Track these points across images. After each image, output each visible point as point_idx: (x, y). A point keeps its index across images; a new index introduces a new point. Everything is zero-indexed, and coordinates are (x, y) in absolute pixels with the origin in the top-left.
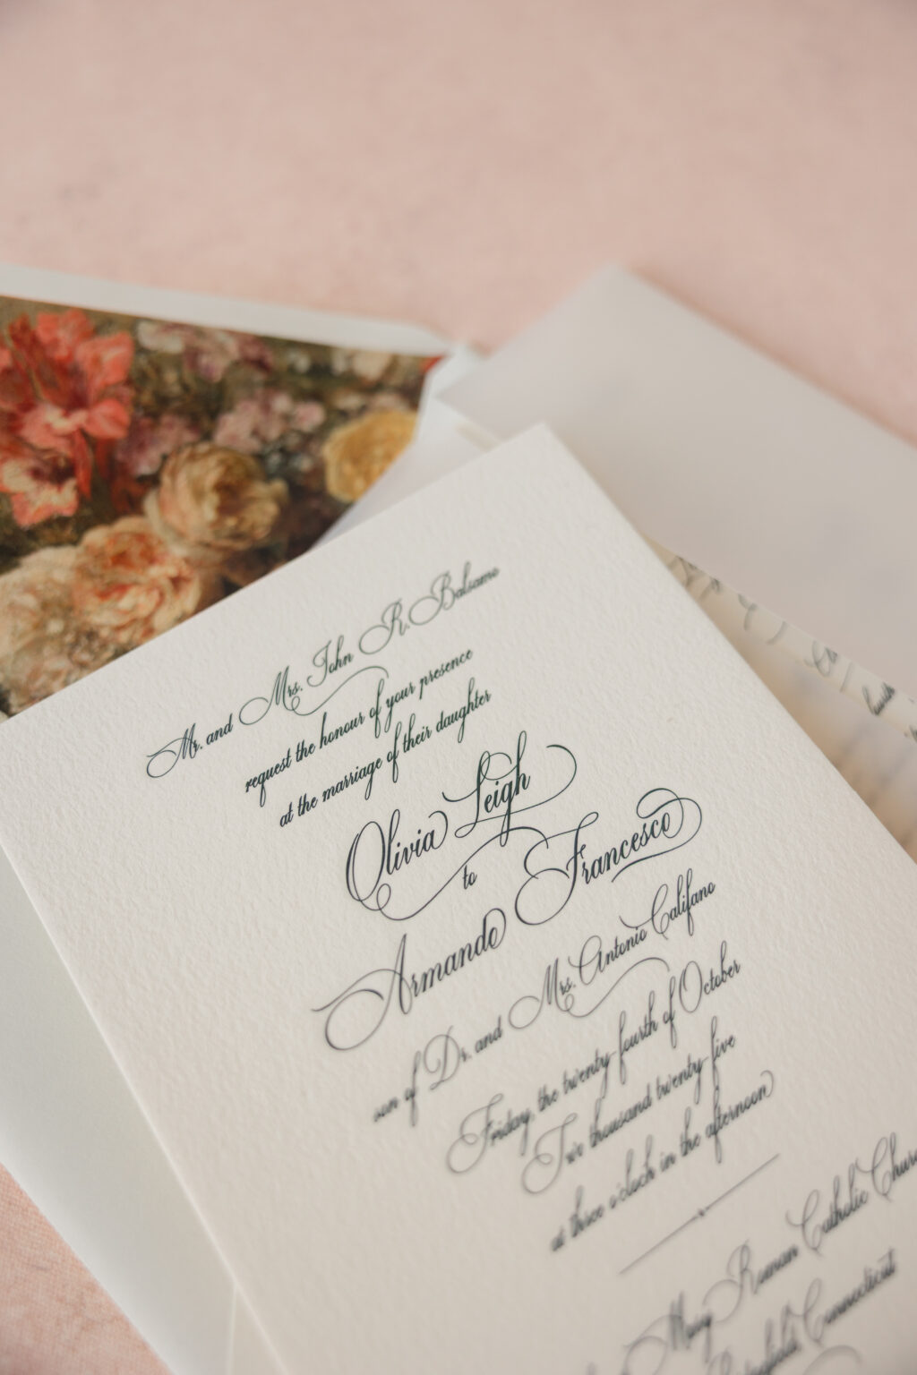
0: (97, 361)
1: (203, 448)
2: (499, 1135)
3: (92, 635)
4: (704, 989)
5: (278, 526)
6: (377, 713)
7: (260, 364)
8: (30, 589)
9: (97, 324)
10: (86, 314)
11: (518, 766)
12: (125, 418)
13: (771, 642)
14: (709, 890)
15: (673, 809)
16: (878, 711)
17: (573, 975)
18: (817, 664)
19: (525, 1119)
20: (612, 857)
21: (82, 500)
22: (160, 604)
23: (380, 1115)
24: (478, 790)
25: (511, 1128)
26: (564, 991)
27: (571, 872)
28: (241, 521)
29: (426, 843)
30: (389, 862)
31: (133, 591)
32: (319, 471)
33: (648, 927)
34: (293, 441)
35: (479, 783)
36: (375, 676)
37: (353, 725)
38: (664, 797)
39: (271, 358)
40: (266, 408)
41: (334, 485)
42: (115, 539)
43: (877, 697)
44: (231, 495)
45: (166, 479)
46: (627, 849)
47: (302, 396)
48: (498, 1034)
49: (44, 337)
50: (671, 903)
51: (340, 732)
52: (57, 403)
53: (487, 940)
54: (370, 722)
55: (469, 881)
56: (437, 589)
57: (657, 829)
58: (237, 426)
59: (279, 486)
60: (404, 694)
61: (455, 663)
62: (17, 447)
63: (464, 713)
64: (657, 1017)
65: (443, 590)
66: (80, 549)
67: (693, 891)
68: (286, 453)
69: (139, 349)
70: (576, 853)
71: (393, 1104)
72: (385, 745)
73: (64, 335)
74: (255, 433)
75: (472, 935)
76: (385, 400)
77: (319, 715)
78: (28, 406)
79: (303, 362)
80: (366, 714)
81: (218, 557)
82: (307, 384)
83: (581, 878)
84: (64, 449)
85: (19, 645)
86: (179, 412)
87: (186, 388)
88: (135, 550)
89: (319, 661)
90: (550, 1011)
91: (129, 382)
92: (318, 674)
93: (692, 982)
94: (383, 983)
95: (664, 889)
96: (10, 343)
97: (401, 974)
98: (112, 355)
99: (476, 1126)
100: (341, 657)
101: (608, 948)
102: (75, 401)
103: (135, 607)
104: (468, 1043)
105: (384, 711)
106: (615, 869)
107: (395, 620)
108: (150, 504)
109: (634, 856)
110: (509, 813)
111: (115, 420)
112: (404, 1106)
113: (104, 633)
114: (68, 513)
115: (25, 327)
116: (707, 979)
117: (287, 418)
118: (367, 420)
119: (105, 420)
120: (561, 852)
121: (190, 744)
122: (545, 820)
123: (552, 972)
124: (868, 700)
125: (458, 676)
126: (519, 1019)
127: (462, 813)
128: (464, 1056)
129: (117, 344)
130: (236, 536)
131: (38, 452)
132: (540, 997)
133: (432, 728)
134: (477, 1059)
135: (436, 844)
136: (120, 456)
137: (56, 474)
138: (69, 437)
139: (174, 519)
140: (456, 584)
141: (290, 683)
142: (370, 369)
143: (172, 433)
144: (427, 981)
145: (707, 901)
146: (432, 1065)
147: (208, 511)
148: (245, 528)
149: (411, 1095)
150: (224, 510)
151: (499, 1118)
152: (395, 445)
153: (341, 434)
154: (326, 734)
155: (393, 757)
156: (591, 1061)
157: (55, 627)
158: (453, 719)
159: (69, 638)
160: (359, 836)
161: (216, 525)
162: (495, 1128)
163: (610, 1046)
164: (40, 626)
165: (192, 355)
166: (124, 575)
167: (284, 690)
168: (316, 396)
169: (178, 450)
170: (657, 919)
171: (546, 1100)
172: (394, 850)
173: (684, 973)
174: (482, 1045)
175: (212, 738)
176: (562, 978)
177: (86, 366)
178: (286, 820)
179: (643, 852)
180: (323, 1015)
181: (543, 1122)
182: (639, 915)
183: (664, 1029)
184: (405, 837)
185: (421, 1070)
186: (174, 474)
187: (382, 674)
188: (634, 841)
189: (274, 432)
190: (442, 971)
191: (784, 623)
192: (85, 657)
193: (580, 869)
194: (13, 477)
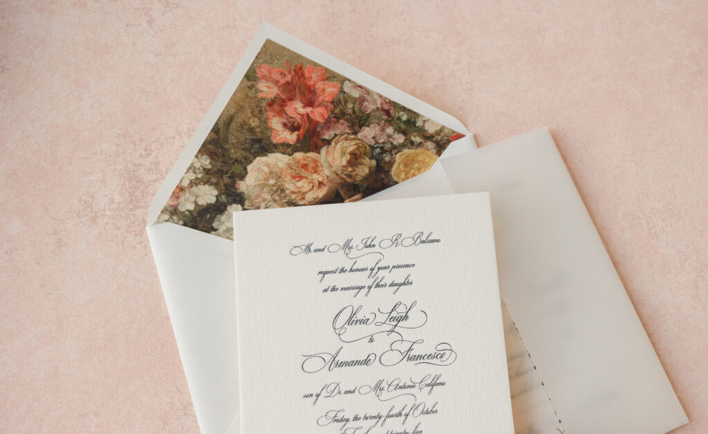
0: (324, 90)
2: (337, 421)
3: (283, 191)
4: (422, 413)
5: (366, 178)
6: (373, 270)
7: (387, 112)
8: (268, 165)
9: (329, 76)
10: (327, 70)
11: (408, 312)
12: (326, 116)
14: (443, 384)
15: (448, 353)
17: (386, 388)
19: (347, 420)
20: (420, 357)
21: (298, 140)
22: (311, 190)
23: (306, 396)
24: (390, 313)
25: (342, 420)
26: (380, 390)
27: (404, 355)
28: (354, 170)
29: (365, 321)
30: (350, 321)
31: (304, 180)
32: (391, 164)
33: (417, 385)
35: (392, 311)
37: (363, 270)
38: (448, 347)
39: (392, 111)
40: (383, 130)
42: (305, 159)
44: (355, 159)
45: (333, 143)
46: (426, 357)
47: (399, 130)
48: (353, 392)
49: (307, 75)
50: (429, 381)
51: (358, 270)
52: (301, 101)
53: (366, 362)
54: (369, 272)
55: (371, 340)
57: (439, 356)
58: (368, 133)
59: (374, 162)
60: (385, 268)
61: (406, 266)
62: (281, 113)
63: (401, 285)
64: (403, 413)
66: (291, 158)
67: (438, 381)
69: (342, 91)
70: (409, 350)
71: (311, 395)
72: (370, 282)
73: (315, 76)
74: (374, 138)
75: (363, 358)
76: (430, 144)
77: (354, 261)
78: (291, 99)
79: (404, 117)
80: (369, 268)
81: (339, 181)
82: (402, 126)
83: (406, 358)
84: (298, 119)
85: (257, 183)
86: (347, 120)
87: (354, 112)
88: (311, 165)
89: (364, 241)
90: (373, 393)
91: (332, 103)
93: (420, 409)
94: (328, 358)
95: (429, 376)
96: (293, 73)
97: (335, 358)
98: (329, 91)
99: (332, 415)
100: (372, 244)
101: (401, 384)
102: (309, 103)
103: (302, 187)
104: (343, 389)
105: (375, 270)
106: (418, 361)
107: (396, 240)
108: (324, 150)
109: (427, 361)
110: (396, 326)
111: (322, 115)
112: (314, 398)
113: (287, 192)
114: (291, 143)
115: (301, 68)
116: (425, 410)
117: (389, 136)
118: (418, 150)
119: (318, 114)
120: (404, 347)
121: (308, 249)
122: (406, 334)
123: (380, 382)
125: (405, 271)
126: (362, 391)
127: (381, 318)
128: (340, 393)
129: (334, 87)
130: (349, 176)
131: (289, 117)
132: (372, 387)
133: (388, 284)
134: (343, 396)
135: (368, 323)
136: (319, 129)
137: (293, 128)
138: (302, 115)
139: (330, 158)
141: (351, 244)
142: (431, 129)
143: (342, 127)
144: (341, 364)
145: (440, 387)
146: (329, 390)
147: (344, 161)
148: (354, 174)
149: (318, 396)
150: (350, 163)
151: (340, 416)
152: (423, 165)
154: (354, 268)
155: (370, 287)
156: (376, 415)
157: (272, 182)
158: (396, 285)
159: (275, 188)
160: (345, 308)
162: (337, 418)
163: (384, 414)
164: (267, 179)
165: (362, 100)
166: (304, 173)
167: (347, 246)
168: (404, 132)
170: (422, 384)
171: (356, 418)
172: (354, 318)
173: (420, 404)
174: (347, 392)
175: (316, 251)
176: (382, 386)
177: (318, 91)
178: (326, 290)
179: (430, 361)
181: (351, 424)
182: (417, 380)
183: (403, 417)
184: (359, 316)
185: (325, 390)
186: (336, 142)
187: (382, 257)
188: (429, 356)
189: (381, 140)
190: (347, 364)
192: (277, 198)
193: (407, 356)
194: (276, 123)
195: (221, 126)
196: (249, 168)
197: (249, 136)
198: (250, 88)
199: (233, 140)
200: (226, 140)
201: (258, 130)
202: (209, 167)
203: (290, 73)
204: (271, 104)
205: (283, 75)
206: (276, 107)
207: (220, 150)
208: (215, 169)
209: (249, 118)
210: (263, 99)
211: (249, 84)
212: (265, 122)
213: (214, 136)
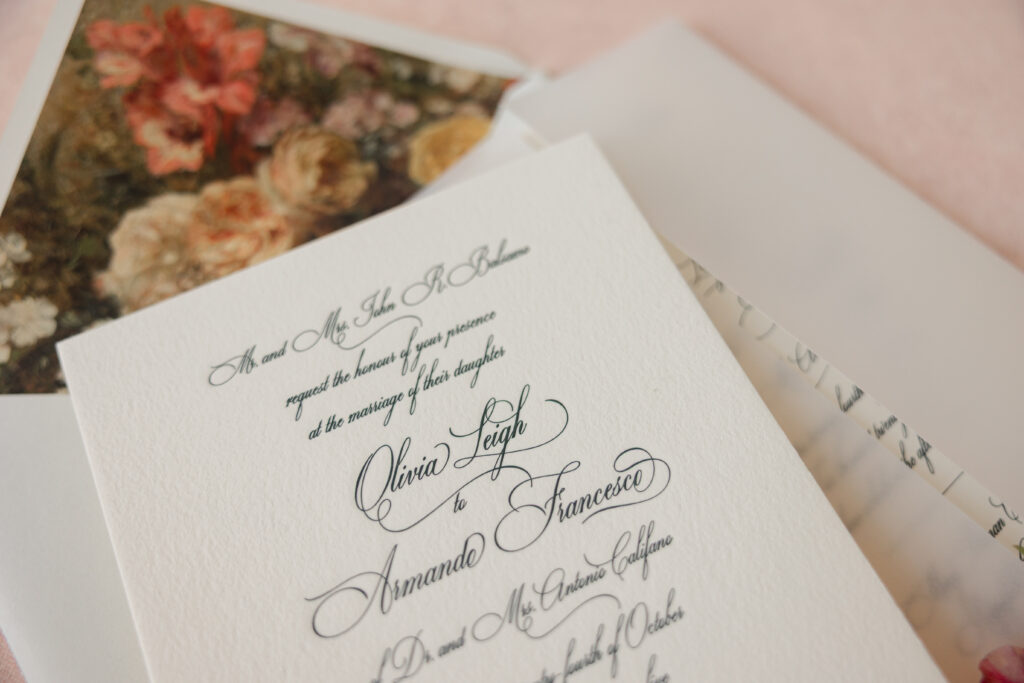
0: (233, 50)
1: (313, 130)
3: (198, 268)
4: (648, 629)
5: (364, 198)
6: (407, 354)
7: (369, 68)
8: (153, 225)
9: (239, 20)
10: (229, 11)
11: (518, 414)
12: (251, 98)
13: (760, 338)
14: (666, 543)
15: (646, 467)
16: (846, 408)
17: (535, 600)
18: (799, 361)
20: (586, 502)
21: (207, 158)
22: (257, 250)
24: (481, 429)
26: (524, 613)
27: (548, 511)
28: (336, 192)
29: (428, 469)
30: (394, 481)
31: (238, 237)
32: (404, 159)
33: (608, 568)
34: (388, 133)
35: (482, 424)
36: (411, 323)
37: (385, 362)
38: (639, 455)
39: (380, 65)
40: (370, 104)
41: (415, 170)
42: (230, 194)
43: (847, 396)
44: (331, 172)
45: (279, 152)
46: (600, 496)
47: (402, 97)
48: (460, 643)
49: (191, 23)
50: (632, 549)
51: (373, 367)
52: (195, 78)
53: (466, 559)
54: (399, 361)
55: (459, 506)
56: (475, 260)
57: (630, 482)
58: (344, 116)
59: (371, 167)
60: (432, 342)
61: (480, 321)
62: (157, 109)
63: (480, 364)
64: (603, 647)
65: (480, 259)
66: (200, 198)
67: (654, 539)
68: (382, 142)
69: (269, 44)
70: (555, 495)
72: (410, 381)
73: (209, 26)
74: (359, 123)
75: (453, 553)
76: (471, 109)
77: (358, 351)
78: (171, 77)
79: (405, 71)
80: (397, 354)
81: (312, 219)
82: (407, 89)
83: (555, 517)
84: (196, 117)
85: (139, 269)
86: (296, 99)
87: (305, 81)
88: (245, 205)
89: (367, 306)
90: (509, 629)
91: (257, 69)
92: (364, 316)
93: (639, 621)
94: (370, 584)
95: (627, 536)
96: (164, 27)
97: (386, 579)
98: (245, 48)
100: (386, 304)
101: (569, 580)
102: (210, 79)
103: (237, 250)
104: (433, 645)
105: (413, 354)
106: (587, 512)
107: (436, 280)
108: (263, 169)
109: (605, 503)
110: (503, 453)
111: (241, 98)
113: (208, 266)
114: (193, 168)
115: (178, 16)
116: (652, 620)
117: (386, 114)
118: (452, 123)
119: (234, 97)
120: (542, 492)
121: (248, 361)
122: (533, 462)
123: (517, 595)
124: (839, 397)
125: (480, 333)
126: (481, 632)
127: (463, 448)
128: (427, 658)
129: (252, 37)
130: (330, 204)
131: (174, 116)
132: (502, 615)
133: (451, 373)
134: (439, 663)
135: (437, 470)
136: (243, 128)
137: (186, 134)
138: (203, 108)
139: (281, 183)
140: (492, 256)
141: (340, 321)
142: (461, 83)
143: (288, 115)
144: (408, 587)
145: (663, 551)
146: (399, 661)
147: (310, 180)
148: (337, 198)
150: (323, 181)
152: (469, 143)
153: (429, 132)
154: (362, 367)
155: (413, 393)
157: (170, 258)
158: (469, 368)
159: (180, 269)
160: (372, 456)
161: (314, 193)
163: (556, 667)
164: (157, 256)
165: (313, 54)
166: (232, 223)
167: (333, 326)
168: (413, 99)
169: (292, 128)
170: (617, 561)
172: (401, 471)
173: (633, 612)
174: (445, 650)
175: (267, 359)
176: (525, 602)
177: (224, 53)
178: (315, 434)
179: (614, 501)
180: (314, 605)
182: (601, 556)
183: (607, 659)
184: (412, 462)
185: (389, 665)
186: (286, 147)
187: (416, 323)
188: (607, 490)
189: (373, 123)
190: (422, 581)
191: (774, 325)
193: (556, 509)
194: (151, 133)
195: (35, 163)
196: (116, 239)
197: (100, 172)
198: (83, 72)
199: (66, 187)
200: (51, 190)
201: (116, 156)
202: (27, 257)
203: (156, 26)
204: (133, 96)
205: (144, 34)
206: (145, 100)
207: (44, 216)
208: (41, 259)
209: (93, 134)
210: (113, 90)
211: (78, 64)
212: (127, 137)
213: (24, 187)
